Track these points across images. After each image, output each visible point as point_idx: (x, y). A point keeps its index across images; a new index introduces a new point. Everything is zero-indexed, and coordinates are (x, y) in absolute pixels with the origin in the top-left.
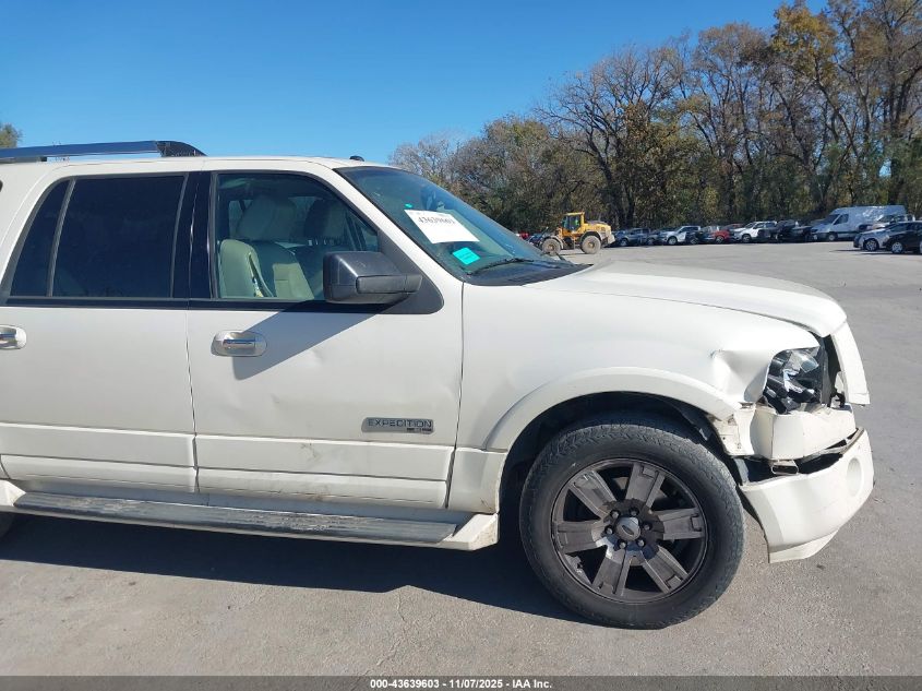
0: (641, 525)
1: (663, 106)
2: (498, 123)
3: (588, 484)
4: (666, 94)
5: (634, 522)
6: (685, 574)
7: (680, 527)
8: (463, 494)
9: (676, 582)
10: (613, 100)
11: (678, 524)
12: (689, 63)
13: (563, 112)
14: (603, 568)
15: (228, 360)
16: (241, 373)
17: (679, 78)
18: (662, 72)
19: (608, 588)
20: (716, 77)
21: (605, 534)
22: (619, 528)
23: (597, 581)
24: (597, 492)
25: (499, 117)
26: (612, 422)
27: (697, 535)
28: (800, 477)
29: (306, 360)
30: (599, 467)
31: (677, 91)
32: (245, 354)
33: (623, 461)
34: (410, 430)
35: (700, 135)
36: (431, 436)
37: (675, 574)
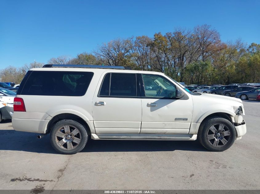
0: (220, 134)
1: (128, 55)
2: (81, 55)
3: (212, 128)
4: (128, 51)
5: (219, 134)
6: (227, 141)
7: (227, 134)
8: (192, 131)
9: (226, 143)
10: (114, 52)
11: (226, 133)
12: (134, 45)
13: (102, 54)
14: (215, 142)
15: (149, 108)
16: (152, 110)
17: (131, 47)
18: (127, 46)
19: (215, 145)
20: (140, 49)
21: (215, 136)
22: (217, 135)
23: (214, 144)
24: (214, 129)
25: (82, 53)
26: (216, 118)
27: (229, 135)
28: (242, 125)
29: (165, 108)
30: (214, 125)
31: (131, 51)
32: (153, 107)
33: (218, 124)
34: (184, 120)
35: (136, 63)
36: (187, 121)
37: (226, 141)
